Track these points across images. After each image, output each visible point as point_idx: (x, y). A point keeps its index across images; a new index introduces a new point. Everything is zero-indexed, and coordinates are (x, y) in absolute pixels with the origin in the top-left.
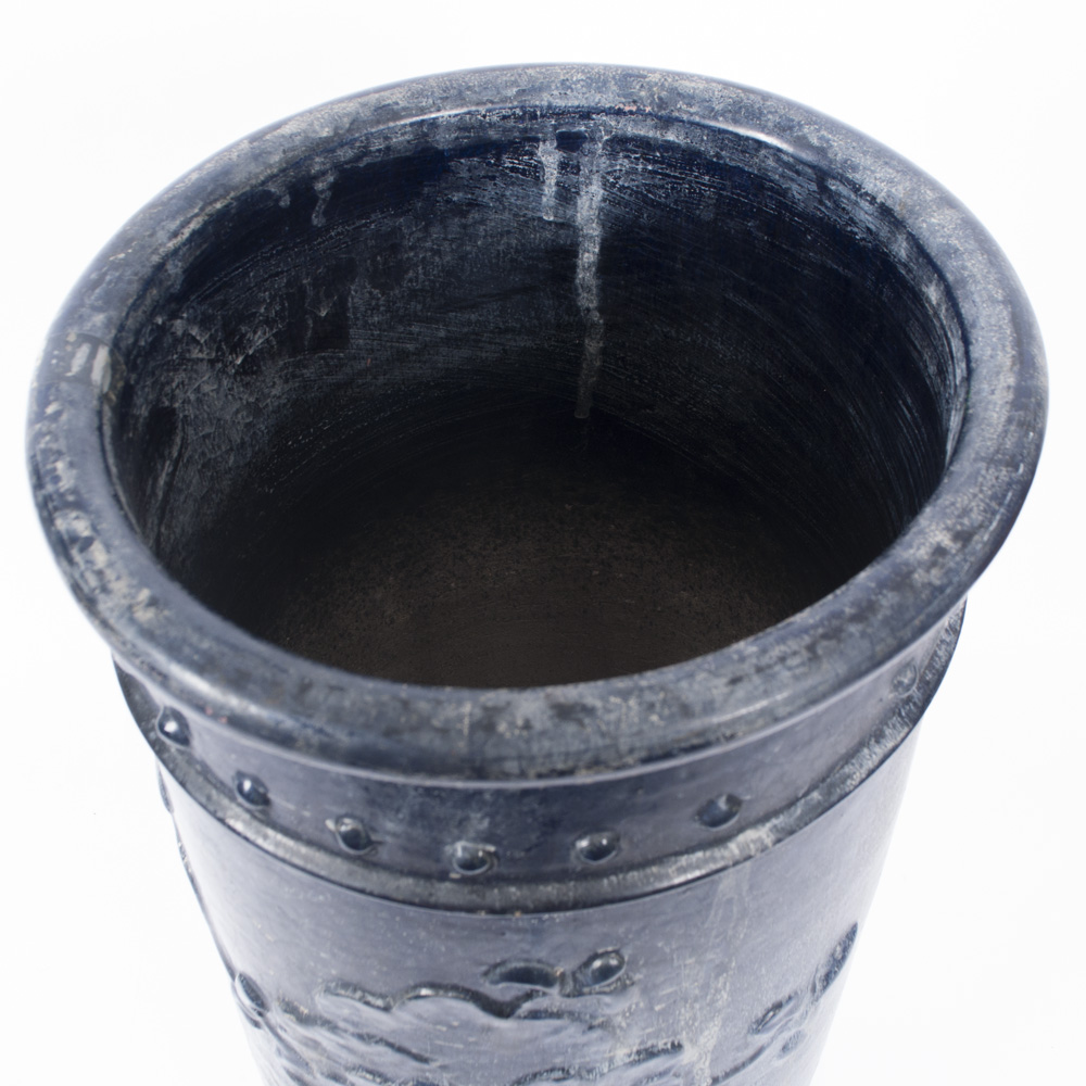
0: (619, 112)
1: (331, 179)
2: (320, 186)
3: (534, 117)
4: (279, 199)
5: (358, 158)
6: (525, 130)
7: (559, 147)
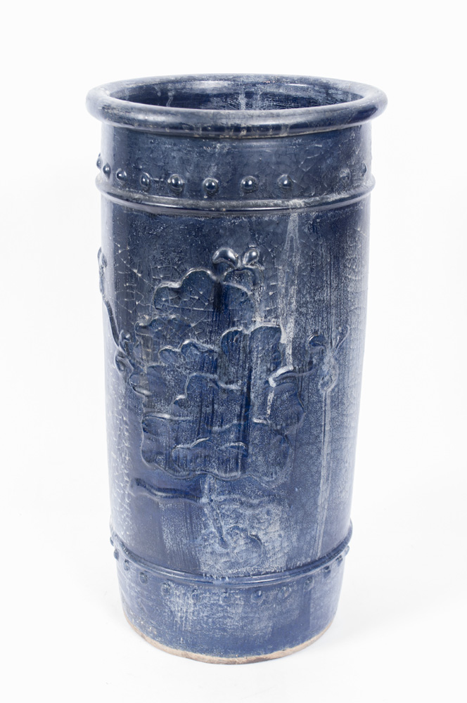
0: (265, 83)
1: (173, 93)
2: (170, 94)
3: (238, 85)
4: (157, 92)
5: (182, 89)
6: (235, 90)
7: (246, 97)
